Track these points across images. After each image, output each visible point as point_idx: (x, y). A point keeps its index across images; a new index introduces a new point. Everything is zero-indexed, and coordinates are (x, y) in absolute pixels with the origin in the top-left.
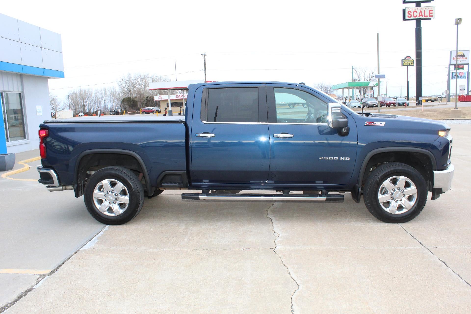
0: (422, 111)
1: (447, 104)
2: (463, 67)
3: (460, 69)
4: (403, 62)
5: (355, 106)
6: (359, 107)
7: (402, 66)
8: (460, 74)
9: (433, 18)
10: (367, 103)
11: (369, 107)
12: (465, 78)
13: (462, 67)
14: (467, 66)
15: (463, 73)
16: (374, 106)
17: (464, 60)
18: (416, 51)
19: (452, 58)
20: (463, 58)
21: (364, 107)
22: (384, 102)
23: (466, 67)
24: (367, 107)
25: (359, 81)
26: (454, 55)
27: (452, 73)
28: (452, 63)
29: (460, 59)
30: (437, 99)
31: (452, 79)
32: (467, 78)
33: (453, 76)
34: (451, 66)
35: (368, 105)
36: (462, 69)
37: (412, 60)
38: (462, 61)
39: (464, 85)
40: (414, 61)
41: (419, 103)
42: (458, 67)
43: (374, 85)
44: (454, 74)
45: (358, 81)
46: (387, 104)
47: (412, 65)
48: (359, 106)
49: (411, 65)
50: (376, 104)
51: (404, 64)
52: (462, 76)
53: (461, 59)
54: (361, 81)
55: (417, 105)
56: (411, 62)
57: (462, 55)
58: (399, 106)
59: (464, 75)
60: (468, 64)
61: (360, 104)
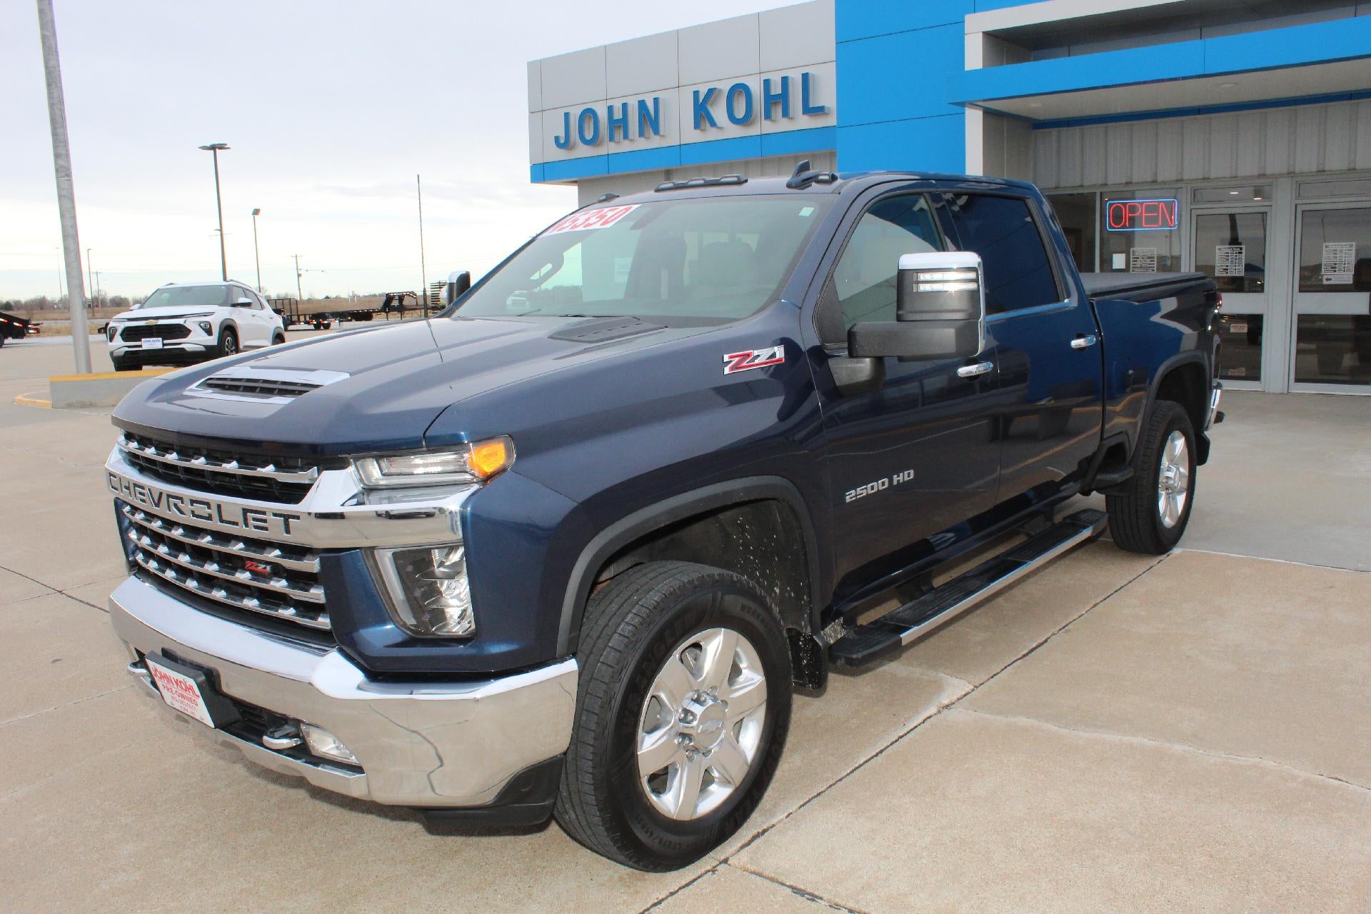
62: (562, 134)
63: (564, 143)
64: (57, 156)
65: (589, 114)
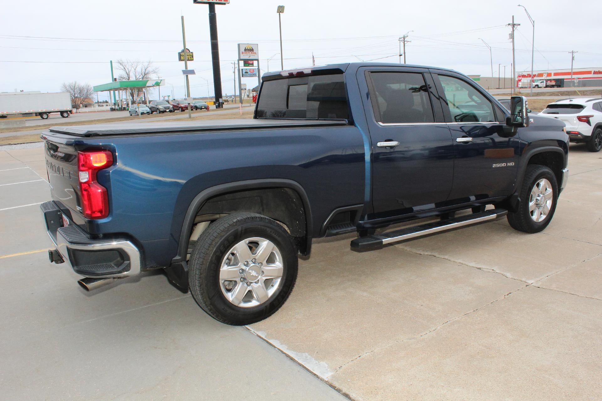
0: (240, 114)
1: (250, 106)
2: (253, 63)
3: (250, 65)
4: (180, 55)
5: (143, 112)
6: (147, 113)
7: (179, 60)
8: (250, 72)
9: (228, 3)
10: (157, 107)
11: (160, 112)
12: (256, 75)
13: (251, 63)
14: (257, 61)
15: (253, 70)
16: (167, 110)
17: (254, 54)
18: (212, 42)
19: (241, 53)
20: (252, 53)
21: (153, 113)
22: (178, 105)
23: (255, 63)
24: (158, 112)
25: (129, 80)
26: (242, 50)
27: (242, 69)
28: (241, 58)
29: (249, 54)
30: (227, 100)
31: (242, 76)
32: (257, 76)
33: (244, 73)
34: (240, 62)
35: (159, 110)
36: (252, 65)
37: (190, 53)
38: (251, 56)
39: (245, 84)
40: (193, 54)
41: (219, 105)
42: (247, 62)
43: (154, 85)
44: (244, 72)
45: (127, 80)
46: (182, 108)
47: (192, 59)
48: (147, 111)
49: (190, 59)
50: (169, 108)
51: (182, 58)
52: (253, 73)
53: (251, 54)
54: (131, 79)
55: (217, 108)
56: (190, 56)
57: (251, 49)
58: (196, 110)
59: (255, 73)
60: (258, 60)
61: (149, 110)
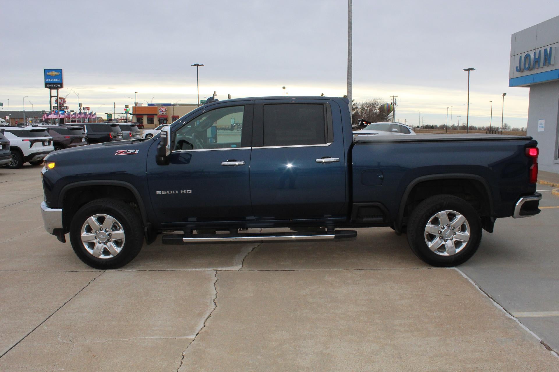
62: (518, 65)
63: (519, 70)
64: (348, 78)
65: (527, 57)
